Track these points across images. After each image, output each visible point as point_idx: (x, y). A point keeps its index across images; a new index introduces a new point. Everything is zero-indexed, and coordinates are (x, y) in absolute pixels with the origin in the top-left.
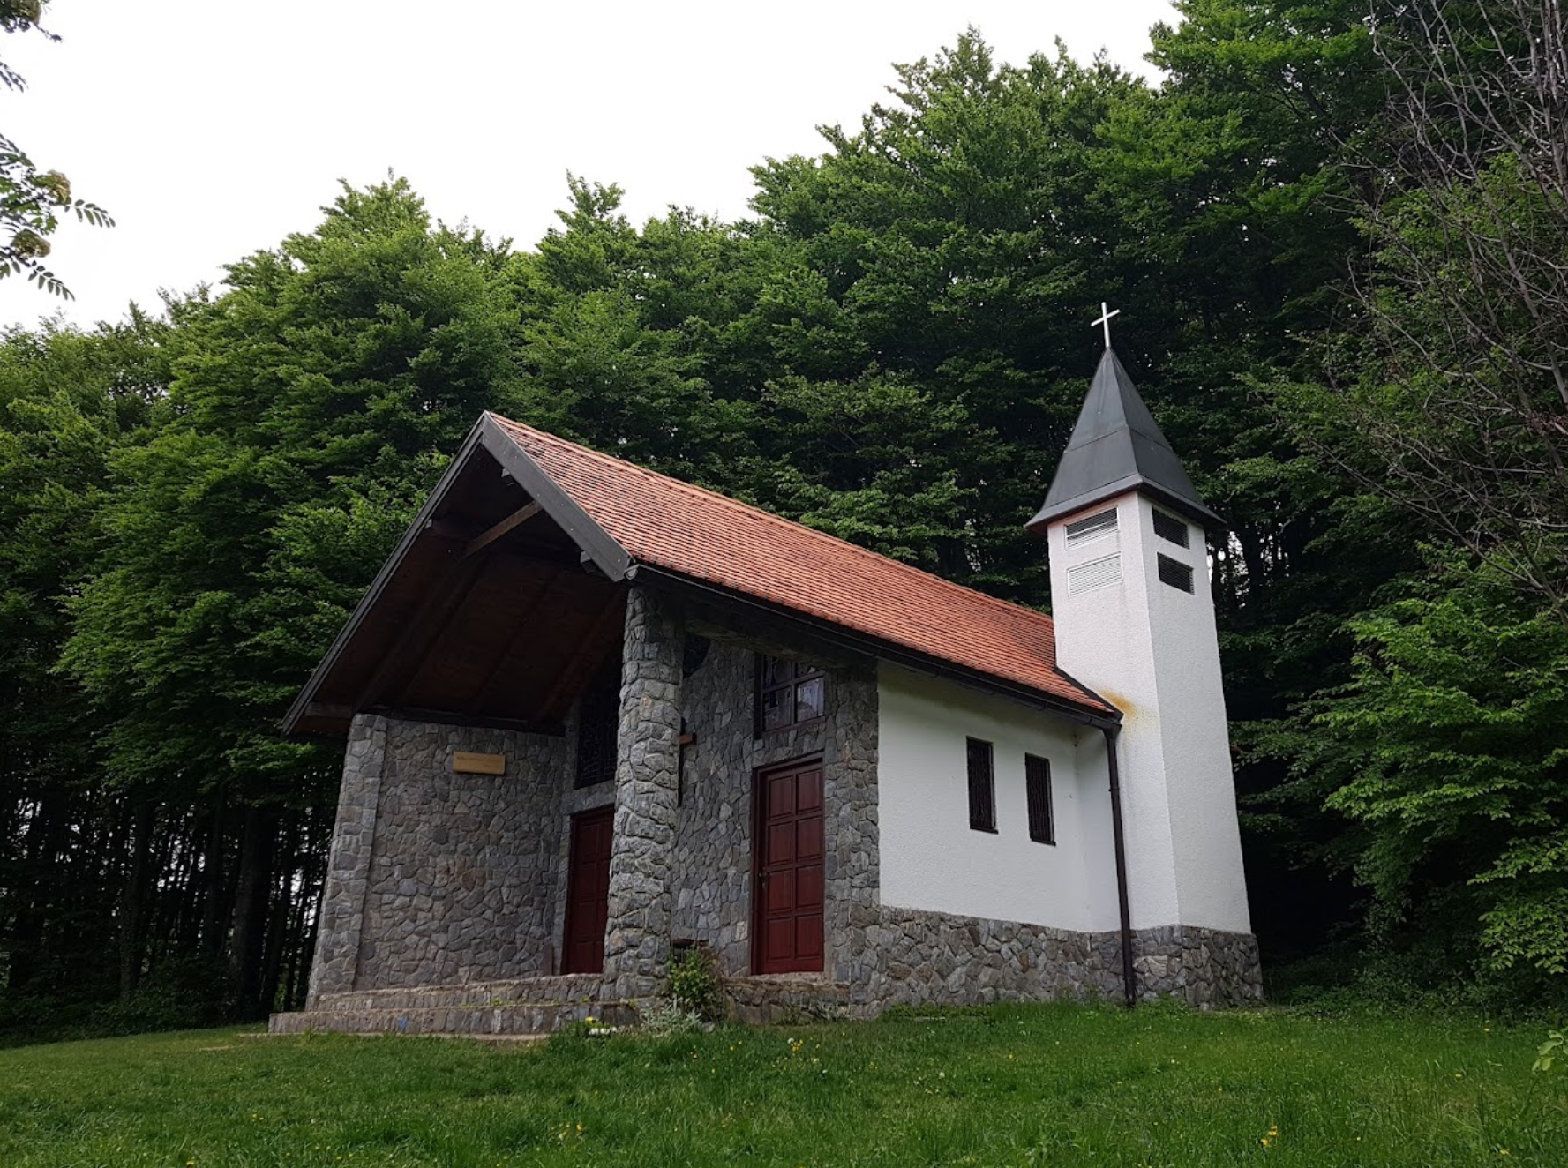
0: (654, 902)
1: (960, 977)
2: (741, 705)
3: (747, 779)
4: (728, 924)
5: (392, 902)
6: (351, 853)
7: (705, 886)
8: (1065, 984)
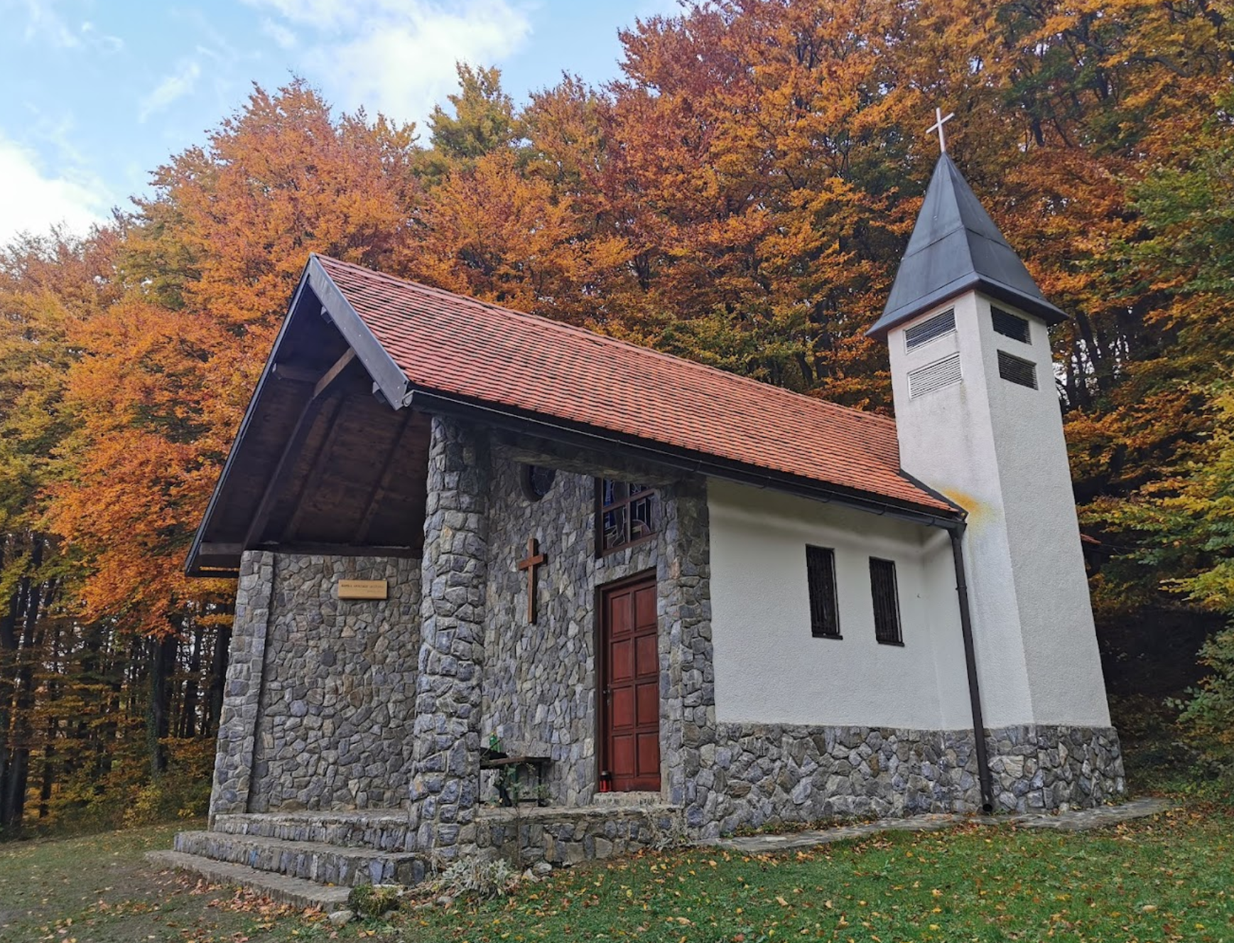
0: (457, 743)
1: (805, 789)
2: (584, 525)
3: (590, 598)
4: (577, 740)
5: (284, 724)
6: (242, 680)
7: (557, 703)
8: (919, 785)
